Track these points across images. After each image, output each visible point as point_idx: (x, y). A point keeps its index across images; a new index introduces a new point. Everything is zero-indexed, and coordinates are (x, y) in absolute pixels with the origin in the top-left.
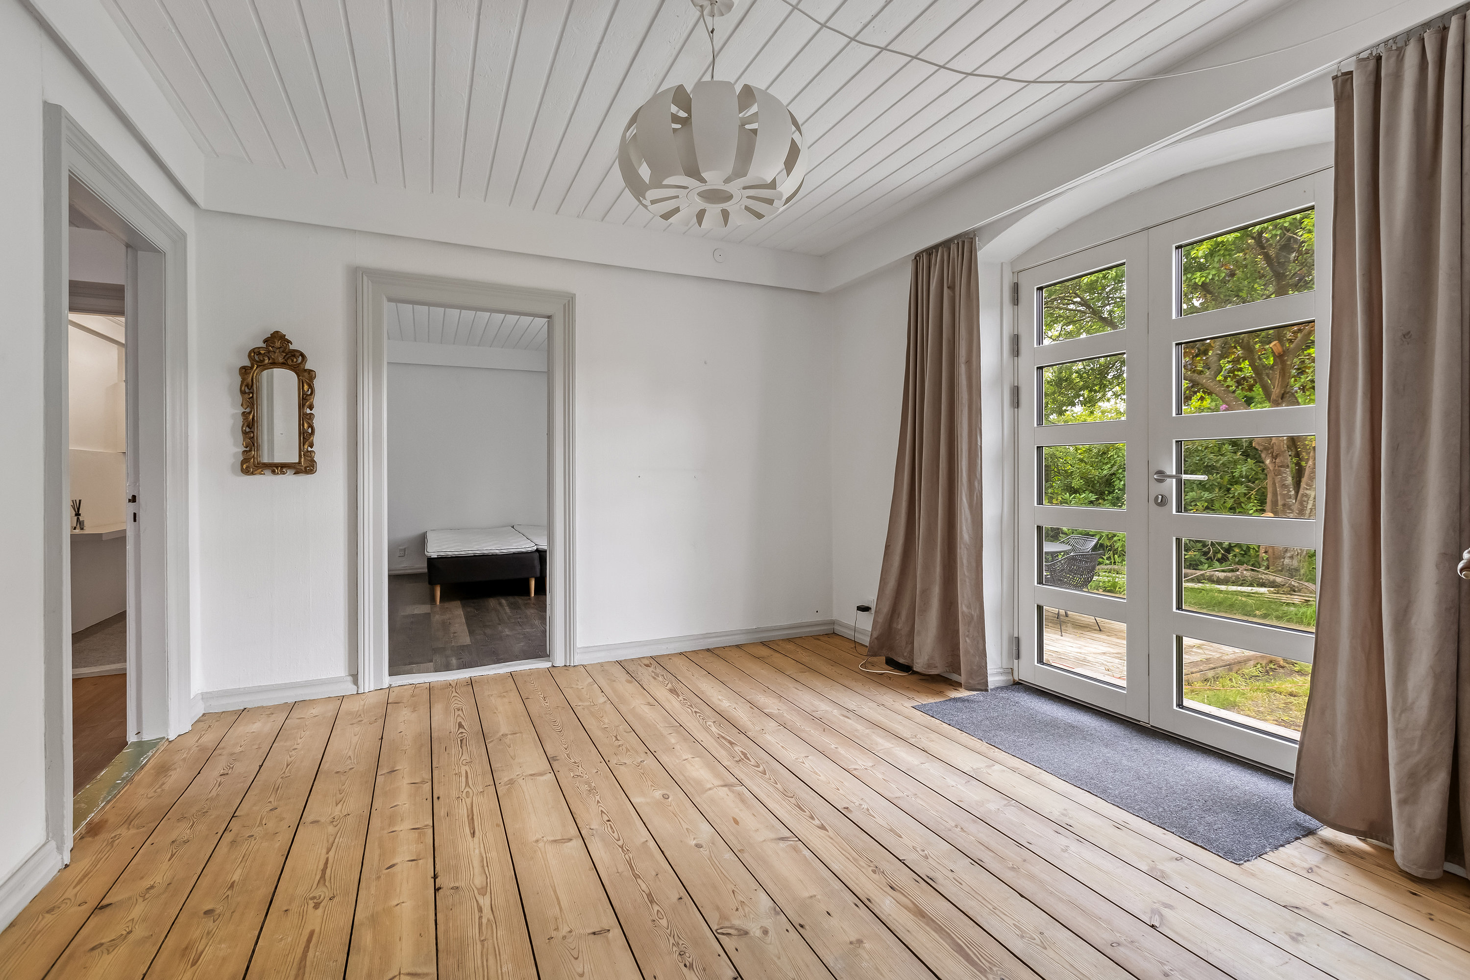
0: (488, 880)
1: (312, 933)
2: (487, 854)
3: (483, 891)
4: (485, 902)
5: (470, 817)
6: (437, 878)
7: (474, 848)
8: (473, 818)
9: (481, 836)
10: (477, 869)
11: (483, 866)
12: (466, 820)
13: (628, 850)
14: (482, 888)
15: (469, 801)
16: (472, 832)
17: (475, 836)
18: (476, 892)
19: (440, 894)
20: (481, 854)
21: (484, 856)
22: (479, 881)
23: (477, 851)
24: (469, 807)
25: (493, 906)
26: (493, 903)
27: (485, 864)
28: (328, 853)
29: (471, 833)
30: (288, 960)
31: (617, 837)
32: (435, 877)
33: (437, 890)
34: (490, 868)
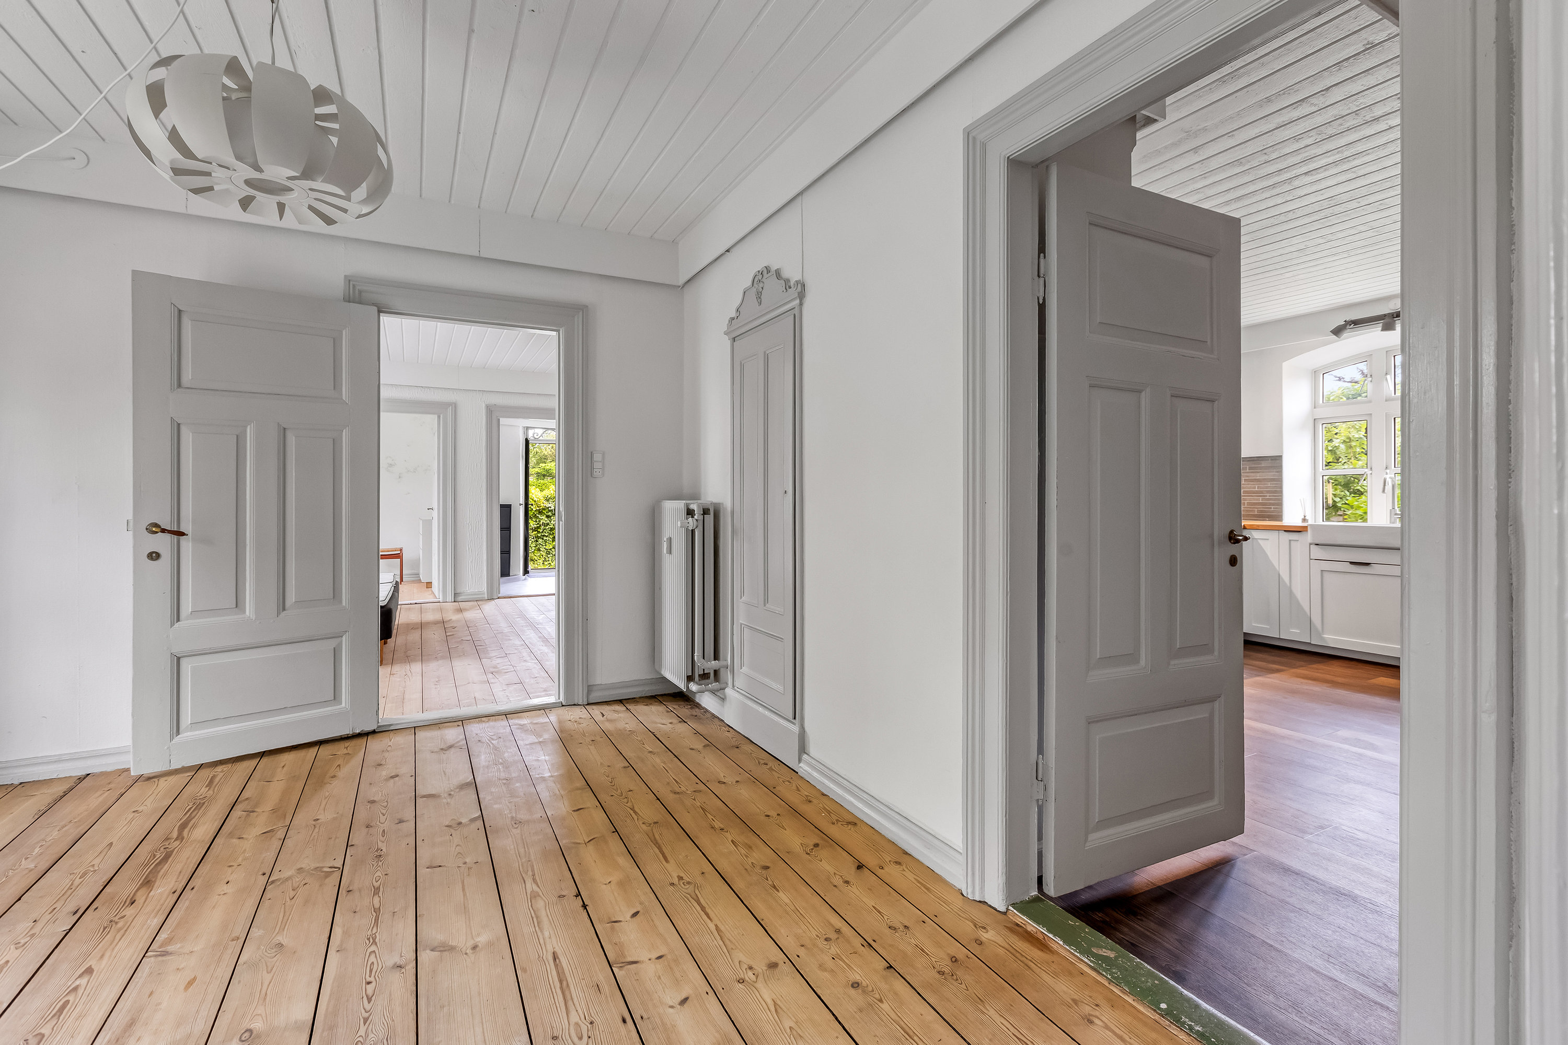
0: (530, 904)
1: (667, 861)
2: (534, 931)
3: (534, 896)
4: (530, 886)
5: (565, 983)
6: (582, 906)
7: (550, 938)
8: (561, 981)
9: (545, 954)
10: (543, 914)
11: (537, 917)
12: (569, 980)
13: (369, 939)
14: (535, 897)
15: (574, 1018)
16: (557, 960)
17: (552, 955)
18: (541, 894)
19: (575, 891)
20: (542, 931)
21: (537, 928)
22: (540, 904)
23: (547, 934)
24: (570, 1003)
25: (523, 883)
26: (524, 885)
27: (537, 921)
28: (716, 926)
29: (559, 958)
30: (669, 847)
31: (373, 956)
32: (585, 906)
33: (579, 894)
34: (530, 916)
